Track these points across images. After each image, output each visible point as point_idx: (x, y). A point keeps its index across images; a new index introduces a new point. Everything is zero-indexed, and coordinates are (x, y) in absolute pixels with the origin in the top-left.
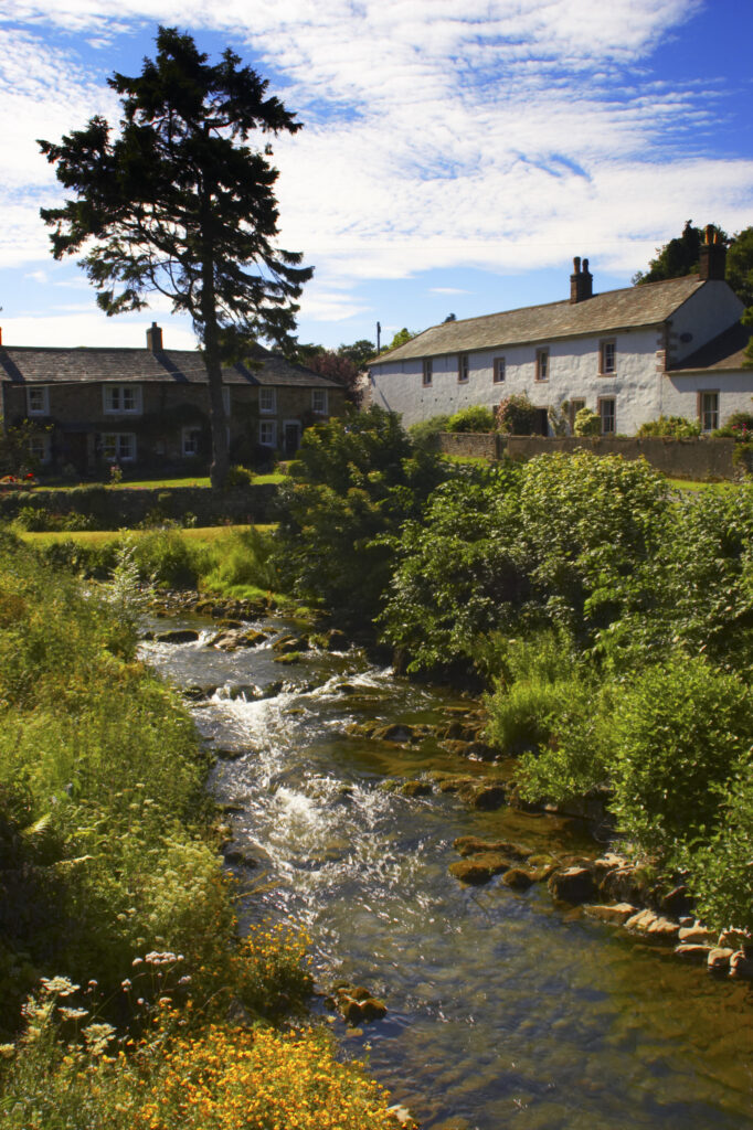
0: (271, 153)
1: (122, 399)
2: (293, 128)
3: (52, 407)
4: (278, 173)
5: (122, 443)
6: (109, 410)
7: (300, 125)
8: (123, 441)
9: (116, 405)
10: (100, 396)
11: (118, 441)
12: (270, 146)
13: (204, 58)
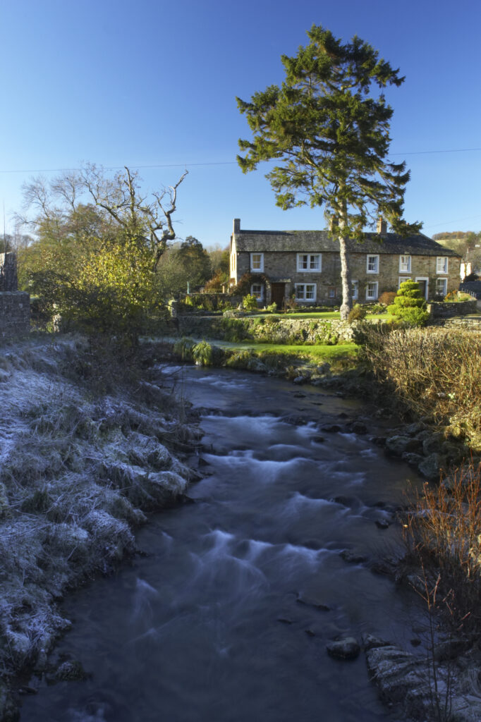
0: (384, 101)
1: (309, 262)
2: (398, 82)
3: (266, 267)
4: (392, 112)
5: (308, 290)
6: (300, 269)
7: (402, 79)
8: (309, 288)
9: (305, 266)
10: (295, 261)
11: (305, 288)
12: (384, 96)
13: (338, 42)
